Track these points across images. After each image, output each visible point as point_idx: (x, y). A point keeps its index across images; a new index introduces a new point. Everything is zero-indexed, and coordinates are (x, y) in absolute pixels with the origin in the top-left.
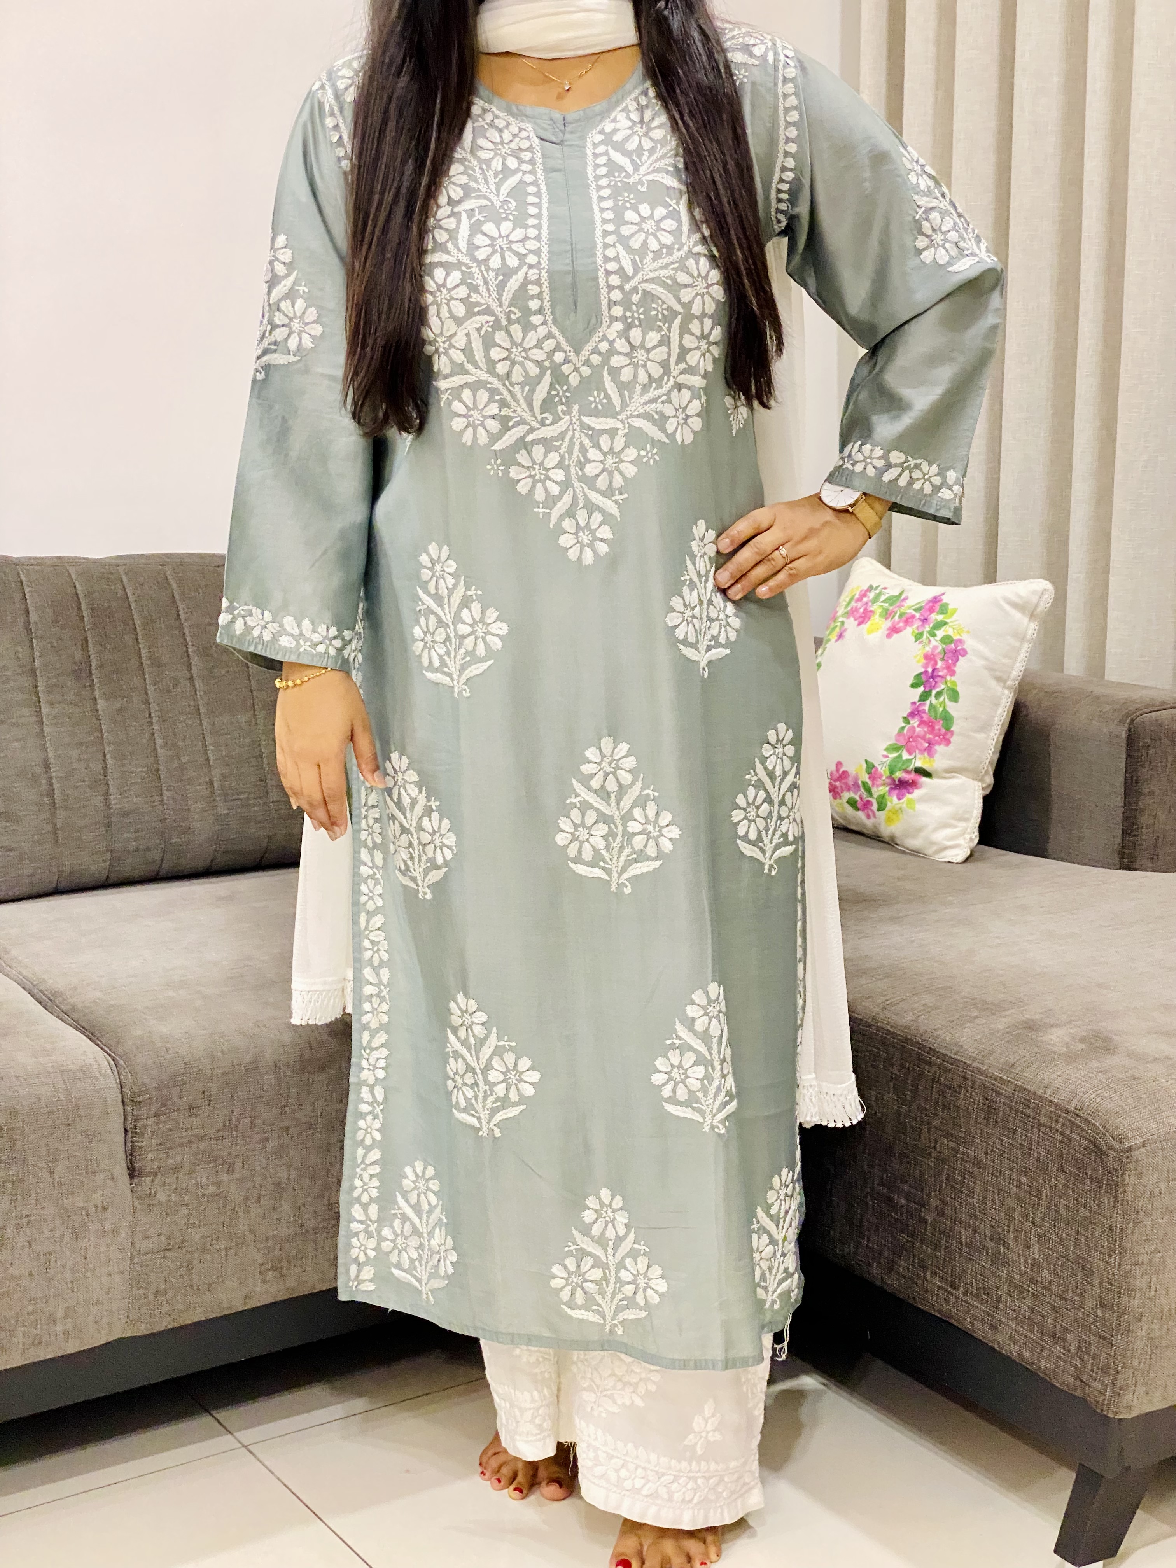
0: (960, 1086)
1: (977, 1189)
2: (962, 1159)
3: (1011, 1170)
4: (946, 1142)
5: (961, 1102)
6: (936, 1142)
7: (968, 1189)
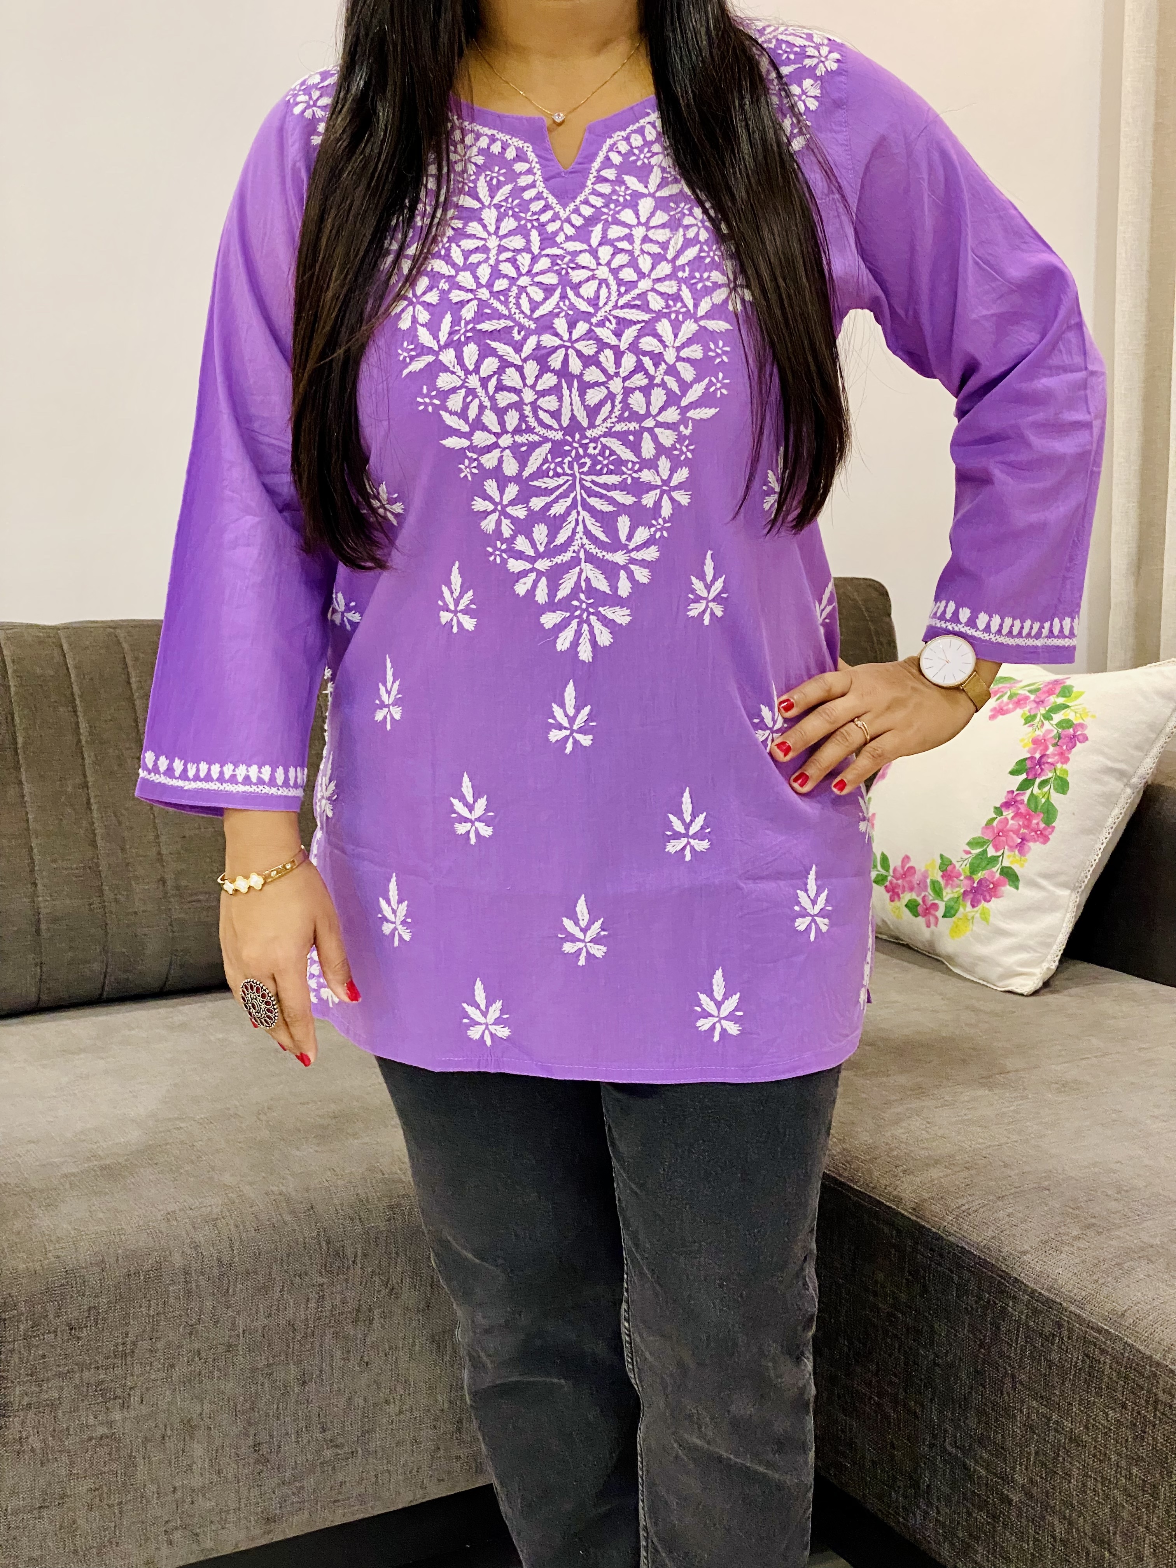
0: (1054, 1335)
1: (1075, 1472)
2: (1056, 1430)
3: (1120, 1455)
4: (1034, 1403)
5: (1055, 1356)
6: (1022, 1402)
7: (1063, 1468)
